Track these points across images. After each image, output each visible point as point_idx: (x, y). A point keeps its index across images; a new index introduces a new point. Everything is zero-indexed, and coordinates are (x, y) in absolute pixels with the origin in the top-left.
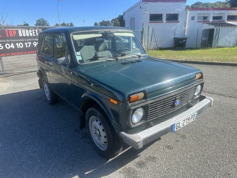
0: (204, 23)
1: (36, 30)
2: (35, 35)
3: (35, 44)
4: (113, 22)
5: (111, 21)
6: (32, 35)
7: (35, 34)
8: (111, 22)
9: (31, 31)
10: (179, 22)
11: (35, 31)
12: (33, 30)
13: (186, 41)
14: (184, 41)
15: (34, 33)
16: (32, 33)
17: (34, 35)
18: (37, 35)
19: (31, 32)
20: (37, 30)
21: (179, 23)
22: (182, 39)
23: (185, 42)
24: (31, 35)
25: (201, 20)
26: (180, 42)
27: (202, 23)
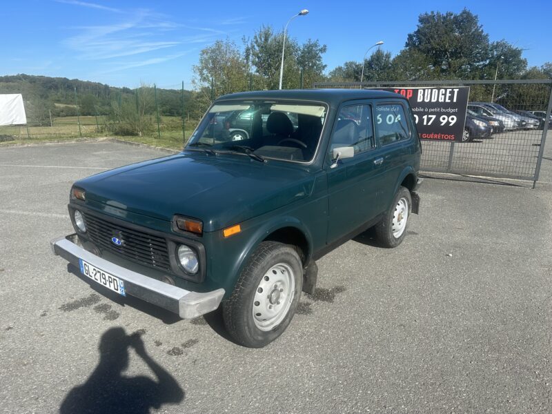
1: (456, 91)
2: (449, 101)
3: (444, 119)
6: (443, 101)
7: (451, 98)
9: (444, 93)
11: (452, 92)
12: (449, 90)
15: (449, 95)
16: (443, 96)
20: (458, 90)
24: (441, 100)
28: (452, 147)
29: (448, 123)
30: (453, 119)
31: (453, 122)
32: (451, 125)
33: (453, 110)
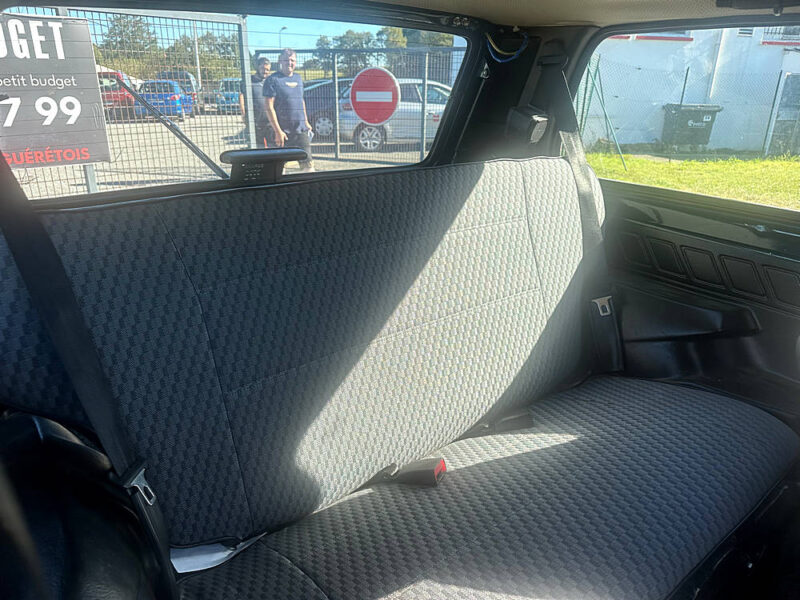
0: (787, 47)
1: (56, 27)
2: (46, 56)
3: (46, 106)
4: (384, 37)
5: (378, 35)
6: (26, 54)
7: (48, 46)
8: (376, 38)
9: (22, 30)
10: (692, 39)
11: (45, 31)
12: (34, 25)
13: (713, 120)
14: (707, 119)
15: (37, 39)
16: (24, 42)
17: (40, 55)
18: (61, 55)
19: (20, 36)
20: (60, 25)
21: (689, 45)
22: (697, 114)
23: (710, 125)
24: (21, 51)
25: (777, 36)
26: (690, 123)
27: (782, 47)
28: (88, 191)
29: (61, 117)
30: (70, 106)
31: (74, 114)
32: (71, 121)
33: (64, 83)
